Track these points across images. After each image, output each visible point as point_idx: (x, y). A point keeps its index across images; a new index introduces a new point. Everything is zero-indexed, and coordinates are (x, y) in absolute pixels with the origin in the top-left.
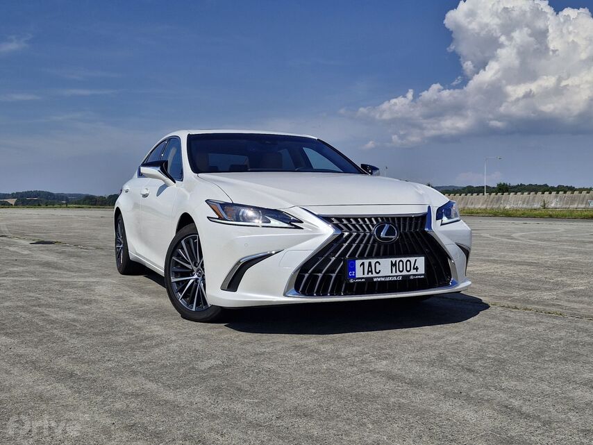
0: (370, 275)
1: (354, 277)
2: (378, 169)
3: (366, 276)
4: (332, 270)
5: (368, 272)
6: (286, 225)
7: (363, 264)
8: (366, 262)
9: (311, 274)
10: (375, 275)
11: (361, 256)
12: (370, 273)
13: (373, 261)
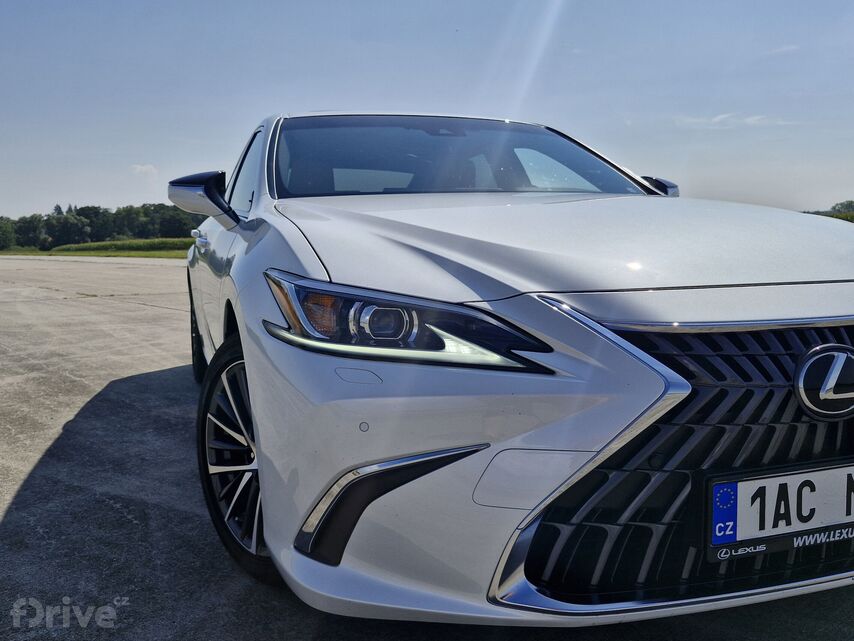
0: (783, 528)
1: (732, 542)
2: (676, 187)
3: (769, 531)
4: (651, 513)
5: (778, 517)
6: (494, 358)
7: (761, 493)
8: (772, 485)
9: (579, 527)
10: (797, 526)
11: (755, 468)
12: (782, 523)
13: (793, 481)
